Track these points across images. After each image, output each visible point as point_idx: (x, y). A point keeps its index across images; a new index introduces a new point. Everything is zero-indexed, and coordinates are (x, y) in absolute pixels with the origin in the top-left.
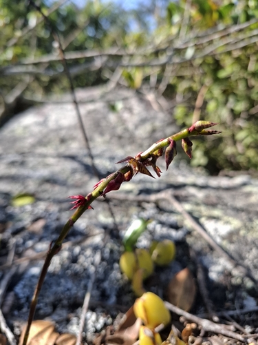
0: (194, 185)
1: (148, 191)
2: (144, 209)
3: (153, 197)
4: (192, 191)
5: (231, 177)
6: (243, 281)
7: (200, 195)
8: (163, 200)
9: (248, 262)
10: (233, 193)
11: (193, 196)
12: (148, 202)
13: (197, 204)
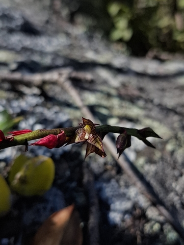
0: (108, 66)
1: (32, 67)
2: (21, 95)
3: (37, 78)
4: (104, 74)
5: (162, 61)
6: (162, 230)
7: (116, 82)
8: (54, 83)
9: (173, 198)
10: (164, 84)
11: (105, 82)
12: (29, 85)
13: (109, 96)
